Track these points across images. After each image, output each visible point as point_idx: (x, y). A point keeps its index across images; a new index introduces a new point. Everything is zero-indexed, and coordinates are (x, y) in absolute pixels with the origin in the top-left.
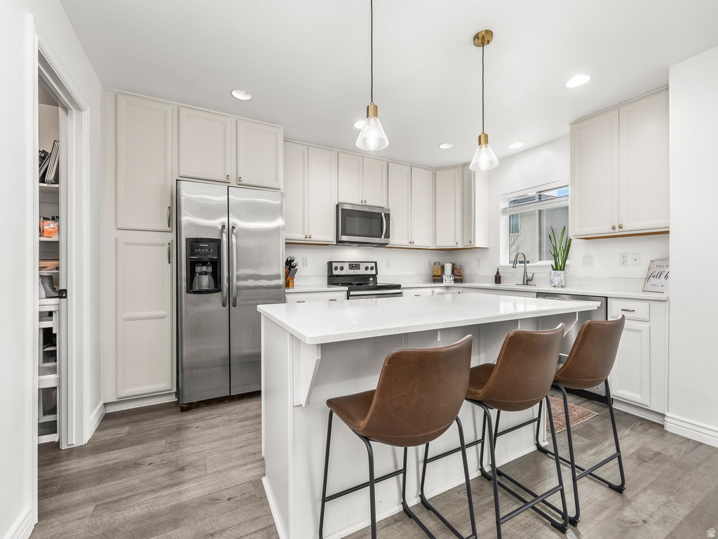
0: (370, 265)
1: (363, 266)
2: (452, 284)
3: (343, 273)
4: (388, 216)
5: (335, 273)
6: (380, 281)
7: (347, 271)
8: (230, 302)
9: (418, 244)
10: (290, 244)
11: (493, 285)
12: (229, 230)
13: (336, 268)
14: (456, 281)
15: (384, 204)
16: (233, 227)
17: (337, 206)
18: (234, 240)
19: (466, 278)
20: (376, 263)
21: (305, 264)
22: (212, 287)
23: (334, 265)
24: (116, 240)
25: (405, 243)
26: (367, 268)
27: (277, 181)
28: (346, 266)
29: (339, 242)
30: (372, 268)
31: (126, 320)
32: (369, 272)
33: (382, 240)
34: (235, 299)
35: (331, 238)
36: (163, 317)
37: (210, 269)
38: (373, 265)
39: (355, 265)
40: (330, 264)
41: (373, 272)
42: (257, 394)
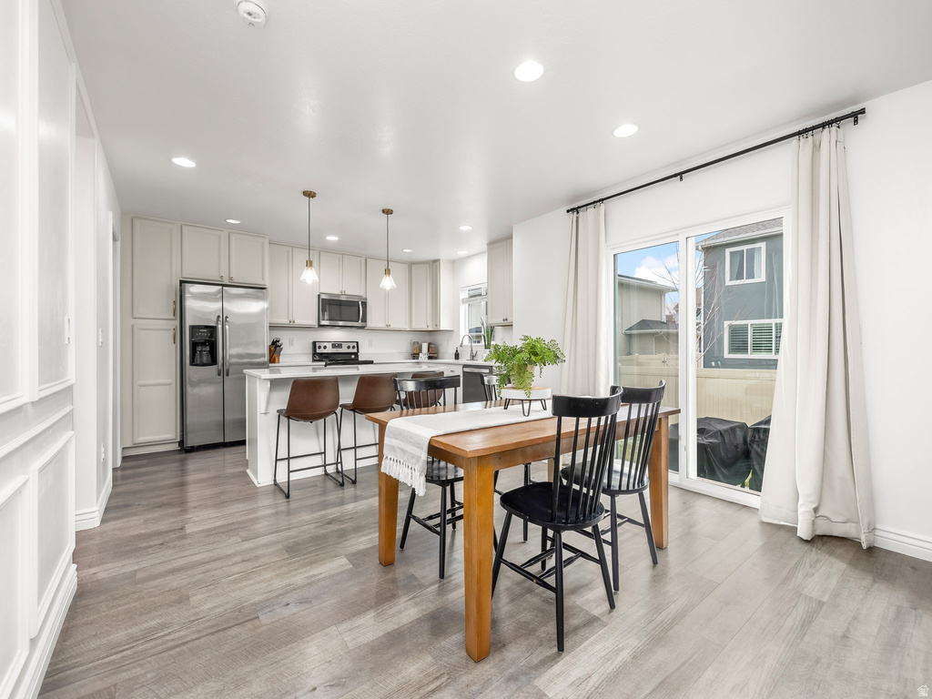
0: (351, 345)
1: (345, 346)
2: (427, 360)
3: (325, 351)
4: (364, 304)
5: (318, 351)
6: (361, 358)
7: (329, 350)
8: (224, 373)
9: (394, 326)
10: (273, 327)
11: (454, 361)
12: (223, 318)
13: (320, 347)
14: (430, 358)
15: (362, 293)
16: (227, 317)
17: (319, 296)
18: (227, 327)
19: (440, 355)
20: (357, 343)
21: (291, 343)
22: (210, 361)
23: (318, 345)
24: (133, 326)
25: (382, 326)
26: (349, 347)
27: (263, 279)
28: (329, 346)
29: (320, 326)
30: (354, 347)
31: (140, 386)
32: (351, 350)
33: (359, 324)
34: (228, 371)
35: (313, 321)
36: (170, 384)
37: (208, 348)
38: (355, 344)
39: (337, 345)
40: (314, 343)
41: (355, 350)
42: (243, 443)
